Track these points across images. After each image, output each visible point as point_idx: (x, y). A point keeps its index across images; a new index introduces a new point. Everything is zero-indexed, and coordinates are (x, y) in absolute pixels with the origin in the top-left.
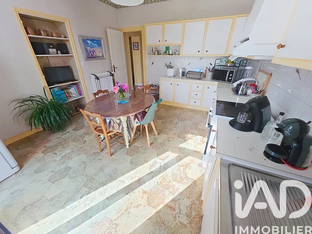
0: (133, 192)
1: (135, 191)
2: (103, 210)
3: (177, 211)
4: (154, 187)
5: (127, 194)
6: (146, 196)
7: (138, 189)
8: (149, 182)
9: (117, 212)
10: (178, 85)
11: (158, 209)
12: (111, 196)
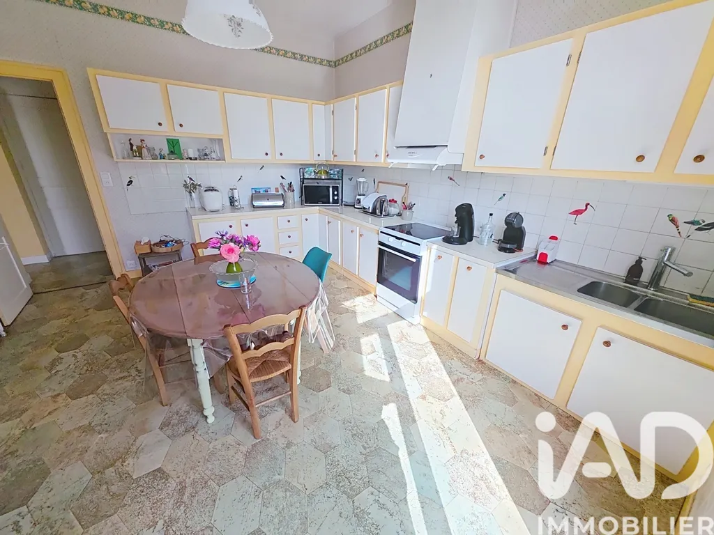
0: (415, 413)
1: (414, 407)
2: (430, 467)
3: (465, 377)
4: (420, 384)
5: (414, 421)
6: (430, 399)
7: (412, 403)
8: (406, 385)
9: (442, 445)
10: (247, 225)
11: (456, 393)
12: (408, 447)
